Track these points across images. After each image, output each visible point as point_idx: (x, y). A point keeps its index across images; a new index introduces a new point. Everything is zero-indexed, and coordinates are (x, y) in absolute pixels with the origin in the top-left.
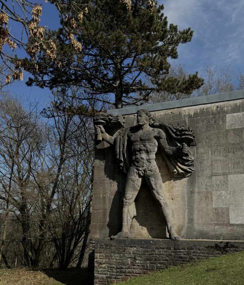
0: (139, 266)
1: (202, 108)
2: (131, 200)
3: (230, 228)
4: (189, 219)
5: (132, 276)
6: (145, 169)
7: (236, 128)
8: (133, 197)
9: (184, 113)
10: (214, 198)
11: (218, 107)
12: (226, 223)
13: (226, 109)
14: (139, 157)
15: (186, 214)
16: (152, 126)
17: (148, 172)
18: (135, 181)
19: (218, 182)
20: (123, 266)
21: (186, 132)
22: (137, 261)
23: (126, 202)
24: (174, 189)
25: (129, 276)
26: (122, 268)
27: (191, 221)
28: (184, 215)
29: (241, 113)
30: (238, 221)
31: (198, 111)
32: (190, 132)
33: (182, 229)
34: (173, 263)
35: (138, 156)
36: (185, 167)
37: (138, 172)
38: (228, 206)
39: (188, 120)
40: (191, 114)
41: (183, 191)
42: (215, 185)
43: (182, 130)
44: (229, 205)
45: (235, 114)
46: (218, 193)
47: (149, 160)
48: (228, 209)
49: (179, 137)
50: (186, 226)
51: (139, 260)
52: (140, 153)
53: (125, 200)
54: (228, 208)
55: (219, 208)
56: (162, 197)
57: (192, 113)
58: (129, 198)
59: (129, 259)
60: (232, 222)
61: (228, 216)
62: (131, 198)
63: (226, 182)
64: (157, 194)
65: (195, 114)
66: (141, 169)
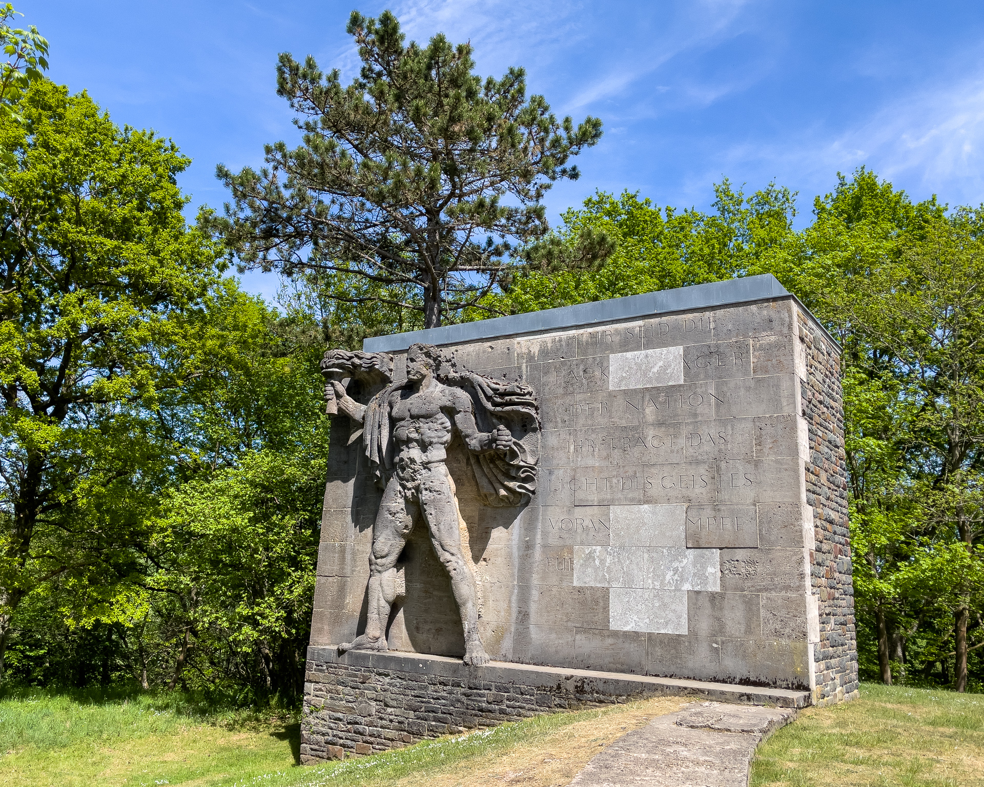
0: (391, 720)
1: (557, 339)
2: (389, 558)
3: (610, 641)
4: (520, 612)
5: (378, 744)
6: (419, 485)
7: (631, 387)
8: (393, 552)
9: (517, 349)
10: (577, 563)
11: (591, 336)
12: (601, 627)
13: (609, 339)
14: (406, 458)
15: (514, 598)
17: (424, 492)
18: (398, 512)
19: (587, 522)
20: (359, 719)
21: (514, 398)
22: (389, 710)
23: (377, 564)
24: (490, 535)
25: (372, 743)
26: (357, 723)
27: (523, 616)
28: (510, 601)
29: (643, 352)
30: (627, 623)
31: (549, 345)
32: (526, 397)
33: (503, 636)
34: (465, 720)
35: (405, 455)
36: (512, 484)
37: (405, 493)
38: (607, 585)
39: (527, 366)
40: (533, 352)
41: (508, 540)
42: (579, 531)
43: (506, 393)
44: (609, 582)
45: (629, 355)
46: (587, 552)
47: (427, 463)
48: (606, 592)
49: (499, 409)
50: (512, 629)
52: (409, 448)
53: (374, 558)
54: (607, 589)
55: (587, 588)
56: (452, 554)
57: (535, 350)
58: (384, 554)
59: (373, 703)
60: (614, 626)
61: (606, 608)
62: (388, 555)
63: (604, 523)
64: (440, 548)
65: (541, 351)
66: (409, 485)
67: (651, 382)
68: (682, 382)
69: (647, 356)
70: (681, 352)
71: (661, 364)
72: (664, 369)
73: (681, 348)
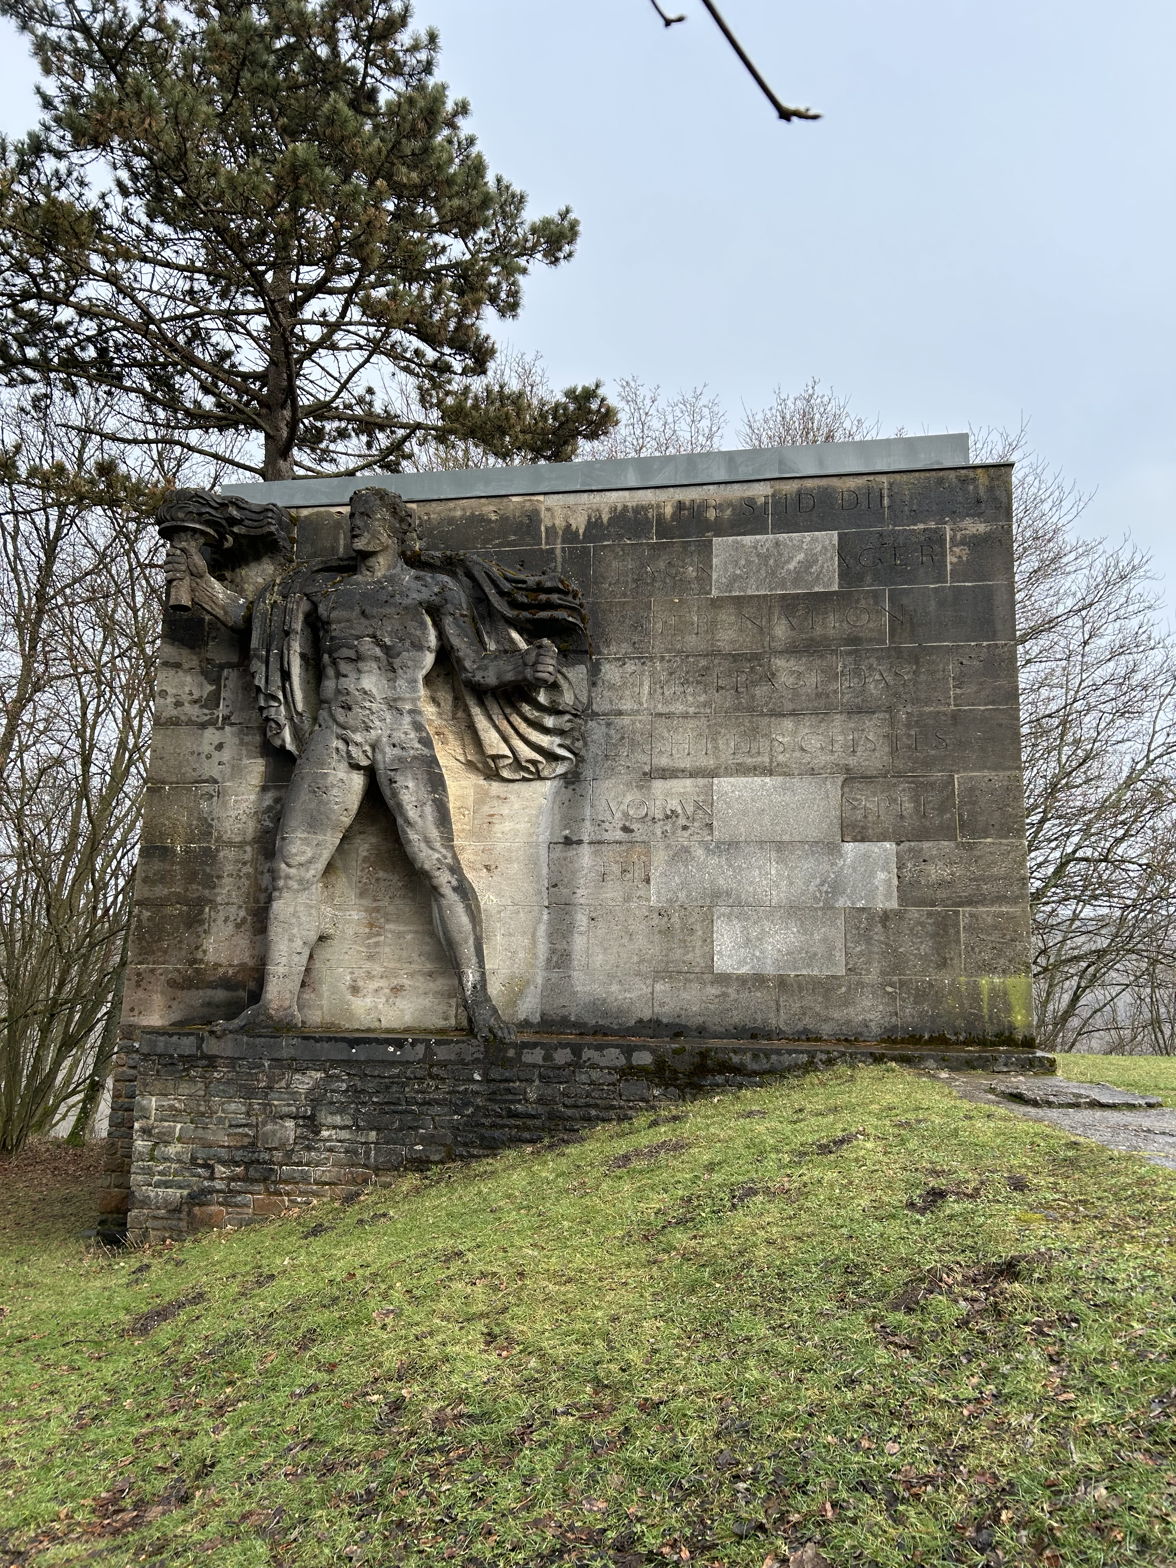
0: (331, 1150)
1: (620, 506)
2: (312, 866)
3: (712, 991)
4: (553, 951)
5: (301, 1194)
6: (379, 738)
7: (749, 592)
8: (320, 855)
9: (546, 520)
10: (657, 868)
11: (680, 506)
12: (697, 970)
13: (711, 514)
14: (352, 688)
15: (542, 930)
16: (413, 561)
17: (388, 750)
18: (333, 786)
19: (674, 805)
20: (261, 1154)
21: (555, 597)
22: (325, 1133)
23: (288, 877)
24: (497, 828)
25: (288, 1194)
26: (257, 1161)
27: (560, 957)
28: (534, 935)
29: (771, 536)
30: (743, 962)
31: (605, 518)
32: (570, 598)
33: (521, 992)
34: (482, 1138)
35: (348, 683)
36: (544, 741)
37: (348, 752)
38: (708, 903)
39: (563, 549)
40: (574, 527)
41: (531, 835)
42: (660, 818)
43: (540, 588)
44: (712, 898)
45: (748, 540)
47: (395, 700)
48: (707, 914)
49: (526, 614)
50: (539, 980)
51: (335, 1127)
52: (359, 671)
53: (283, 866)
54: (710, 909)
55: (674, 908)
57: (579, 522)
58: (303, 859)
59: (290, 1124)
60: (721, 966)
61: (708, 940)
62: (310, 862)
63: (703, 806)
64: (423, 845)
65: (590, 525)
66: (358, 737)
67: (783, 586)
68: (835, 588)
69: (777, 544)
70: (835, 541)
71: (801, 556)
72: (807, 564)
73: (835, 534)
